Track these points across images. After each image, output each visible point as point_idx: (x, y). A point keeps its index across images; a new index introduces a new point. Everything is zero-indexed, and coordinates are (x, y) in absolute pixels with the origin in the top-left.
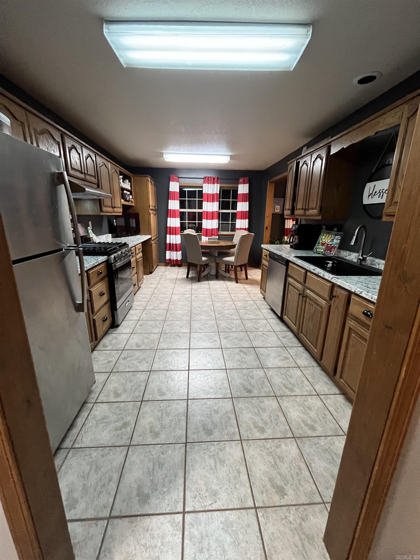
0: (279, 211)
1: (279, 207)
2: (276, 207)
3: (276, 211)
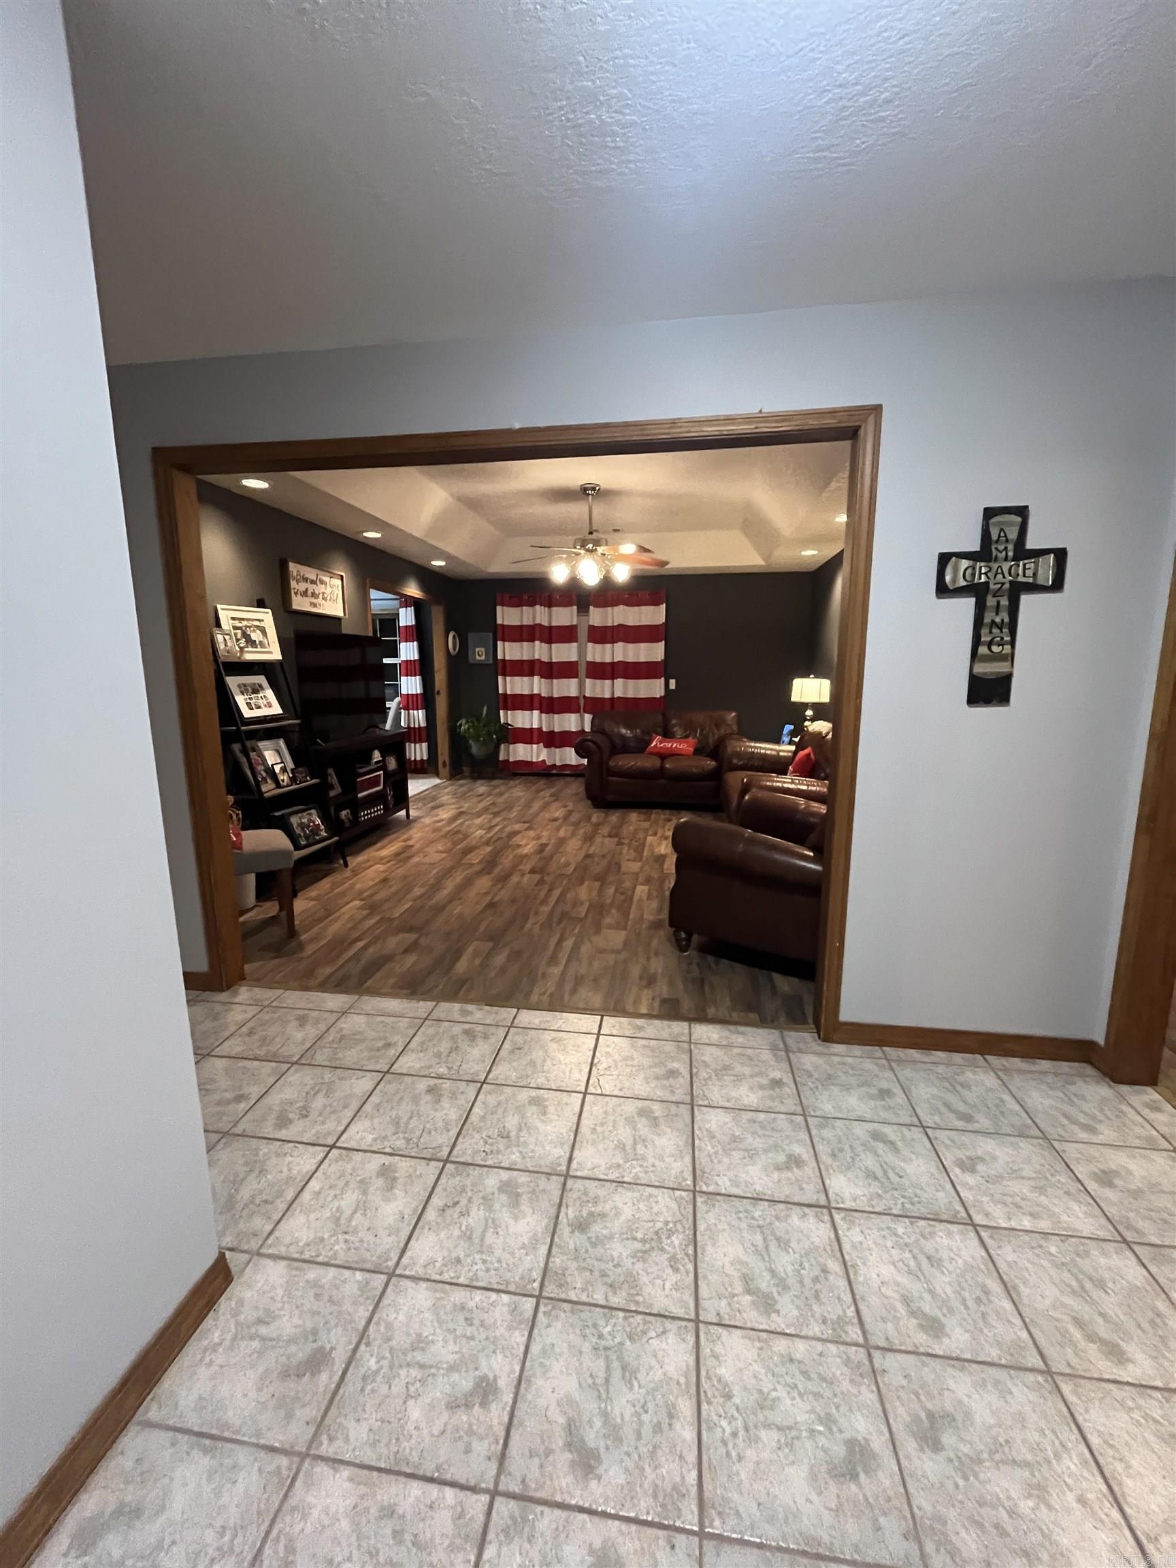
0: (483, 658)
1: (483, 649)
2: (477, 650)
3: (478, 658)
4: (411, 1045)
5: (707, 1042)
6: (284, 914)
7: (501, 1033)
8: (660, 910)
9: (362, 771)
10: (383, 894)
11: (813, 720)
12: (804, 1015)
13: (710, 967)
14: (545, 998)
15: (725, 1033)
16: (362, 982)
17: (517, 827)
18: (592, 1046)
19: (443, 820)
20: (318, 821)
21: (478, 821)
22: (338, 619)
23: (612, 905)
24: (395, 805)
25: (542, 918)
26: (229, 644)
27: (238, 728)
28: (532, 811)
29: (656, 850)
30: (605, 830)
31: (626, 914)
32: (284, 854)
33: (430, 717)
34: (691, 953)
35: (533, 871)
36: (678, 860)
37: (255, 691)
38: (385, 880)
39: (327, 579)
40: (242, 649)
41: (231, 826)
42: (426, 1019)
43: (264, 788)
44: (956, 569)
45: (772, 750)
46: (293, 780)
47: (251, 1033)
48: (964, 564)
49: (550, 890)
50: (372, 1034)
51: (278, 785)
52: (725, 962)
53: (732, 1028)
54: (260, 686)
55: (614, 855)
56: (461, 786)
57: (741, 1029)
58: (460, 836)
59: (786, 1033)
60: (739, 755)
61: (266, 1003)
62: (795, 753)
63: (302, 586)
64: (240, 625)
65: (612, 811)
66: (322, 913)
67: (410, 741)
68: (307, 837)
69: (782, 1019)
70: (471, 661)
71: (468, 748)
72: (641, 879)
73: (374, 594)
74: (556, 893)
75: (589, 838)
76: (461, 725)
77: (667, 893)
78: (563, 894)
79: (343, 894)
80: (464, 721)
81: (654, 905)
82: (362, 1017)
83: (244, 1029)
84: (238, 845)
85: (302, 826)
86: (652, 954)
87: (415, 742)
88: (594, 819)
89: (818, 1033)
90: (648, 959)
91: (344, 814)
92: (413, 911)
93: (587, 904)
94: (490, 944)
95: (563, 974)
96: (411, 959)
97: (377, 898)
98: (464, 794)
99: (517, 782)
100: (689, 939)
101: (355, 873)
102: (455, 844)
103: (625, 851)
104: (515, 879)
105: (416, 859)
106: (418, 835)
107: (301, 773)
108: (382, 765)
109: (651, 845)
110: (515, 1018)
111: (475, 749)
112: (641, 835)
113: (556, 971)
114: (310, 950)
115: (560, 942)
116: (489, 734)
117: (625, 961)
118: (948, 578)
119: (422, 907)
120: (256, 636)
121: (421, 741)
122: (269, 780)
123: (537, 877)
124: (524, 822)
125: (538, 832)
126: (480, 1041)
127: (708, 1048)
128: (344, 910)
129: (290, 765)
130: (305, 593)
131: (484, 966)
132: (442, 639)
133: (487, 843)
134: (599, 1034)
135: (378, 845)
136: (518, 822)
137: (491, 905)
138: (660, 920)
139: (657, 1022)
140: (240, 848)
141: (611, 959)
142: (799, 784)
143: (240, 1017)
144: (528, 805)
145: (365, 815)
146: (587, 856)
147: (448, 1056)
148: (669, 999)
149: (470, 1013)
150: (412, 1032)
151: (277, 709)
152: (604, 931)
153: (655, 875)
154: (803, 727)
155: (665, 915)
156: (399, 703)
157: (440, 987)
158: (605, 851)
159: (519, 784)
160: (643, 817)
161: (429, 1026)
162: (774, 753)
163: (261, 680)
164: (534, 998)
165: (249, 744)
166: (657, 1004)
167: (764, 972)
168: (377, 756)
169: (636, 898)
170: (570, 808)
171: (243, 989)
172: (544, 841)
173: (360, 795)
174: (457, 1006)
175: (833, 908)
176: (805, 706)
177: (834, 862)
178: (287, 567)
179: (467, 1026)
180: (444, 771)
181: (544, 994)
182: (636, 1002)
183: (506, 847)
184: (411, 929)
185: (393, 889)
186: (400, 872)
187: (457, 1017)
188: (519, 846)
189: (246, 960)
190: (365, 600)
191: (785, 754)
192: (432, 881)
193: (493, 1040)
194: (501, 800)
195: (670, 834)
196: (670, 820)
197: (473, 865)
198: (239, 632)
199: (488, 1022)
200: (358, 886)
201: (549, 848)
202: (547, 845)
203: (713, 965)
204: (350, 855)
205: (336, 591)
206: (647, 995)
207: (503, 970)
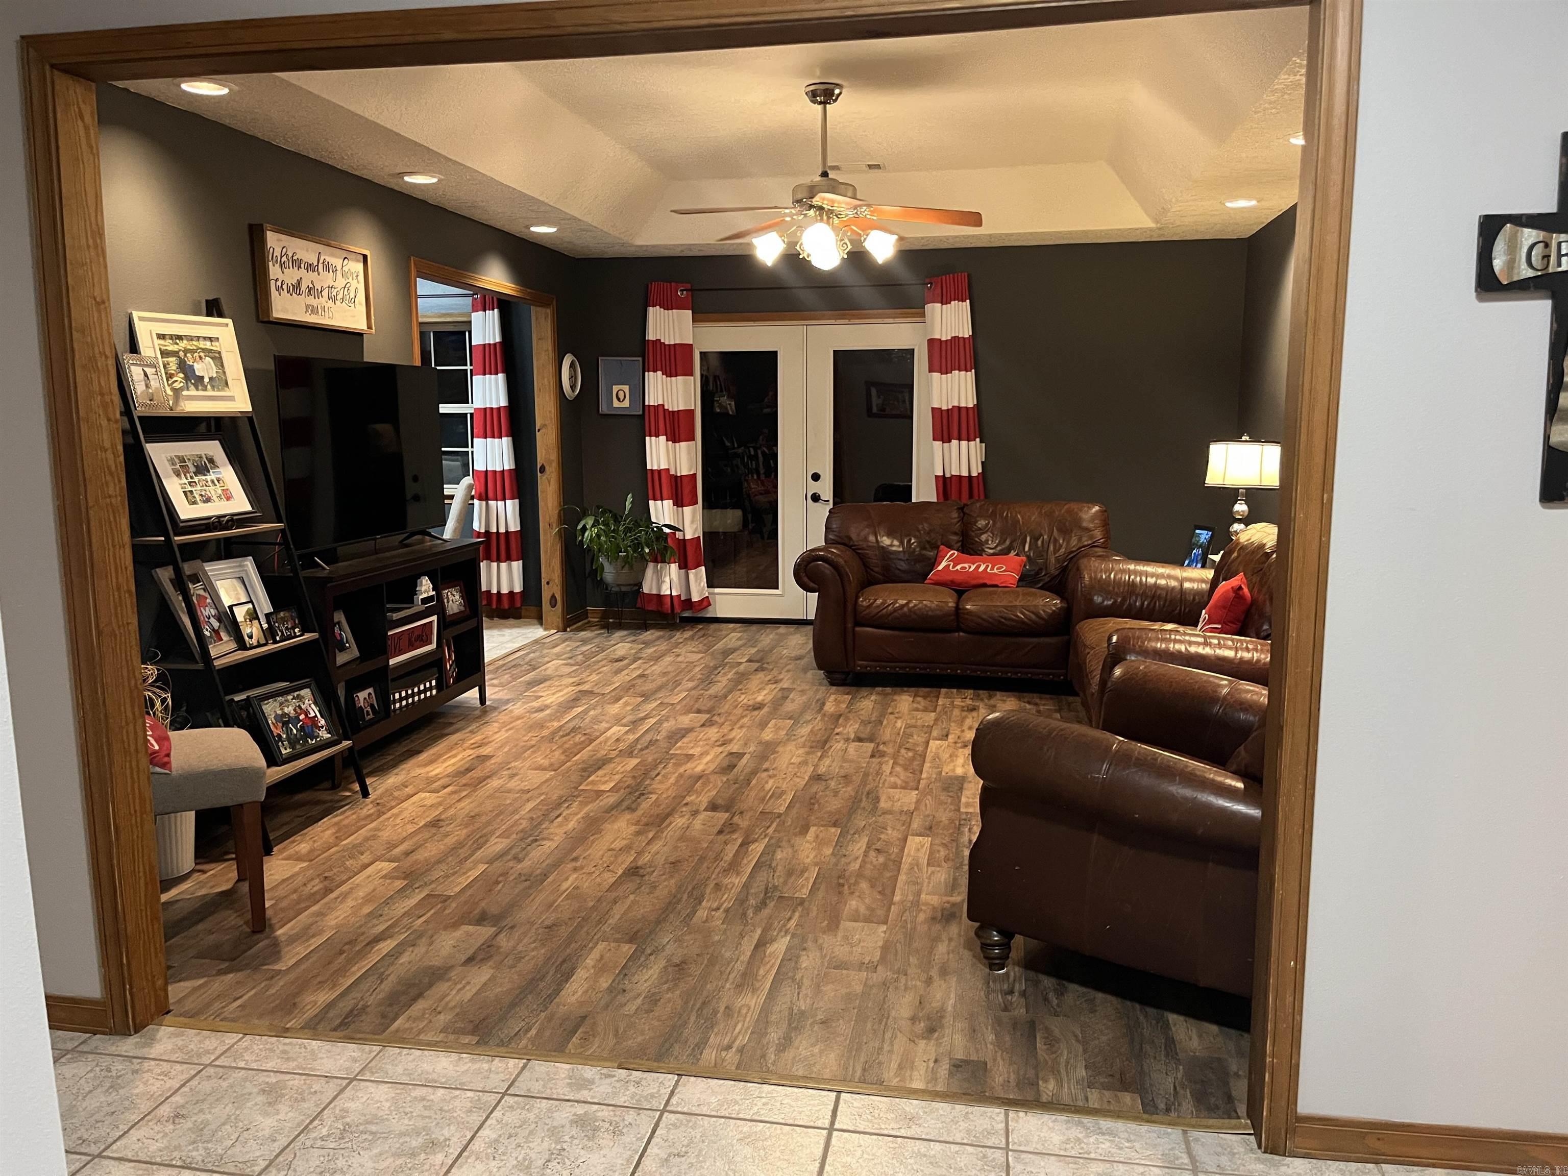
0: (626, 404)
1: (626, 388)
2: (615, 388)
3: (616, 404)
4: (477, 1145)
5: (1040, 1148)
6: (245, 887)
7: (645, 1124)
8: (953, 886)
9: (396, 616)
10: (431, 850)
11: (1247, 521)
12: (1230, 1099)
13: (1046, 999)
14: (731, 1057)
15: (1076, 1132)
16: (386, 1019)
17: (686, 720)
18: (819, 1152)
19: (547, 707)
20: (314, 711)
21: (614, 709)
22: (359, 335)
23: (860, 875)
24: (458, 680)
25: (727, 899)
26: (154, 383)
27: (168, 540)
28: (713, 690)
29: (946, 769)
30: (851, 729)
31: (886, 892)
32: (247, 775)
33: (528, 514)
34: (1010, 971)
35: (713, 807)
36: (984, 789)
37: (201, 470)
38: (435, 823)
39: (336, 262)
40: (176, 392)
41: (148, 723)
42: (504, 1094)
43: (214, 650)
44: (1512, 247)
45: (1169, 577)
46: (270, 634)
47: (177, 1116)
48: (1529, 236)
49: (745, 844)
50: (399, 1124)
51: (242, 645)
52: (1074, 989)
53: (1087, 1120)
54: (211, 461)
55: (866, 775)
56: (584, 642)
57: (1106, 1123)
58: (579, 738)
59: (1194, 1134)
60: (1105, 587)
61: (206, 1060)
62: (1214, 583)
63: (291, 276)
64: (175, 348)
65: (864, 691)
66: (316, 886)
67: (488, 558)
68: (293, 743)
69: (1187, 1104)
70: (604, 409)
71: (596, 572)
72: (915, 825)
73: (424, 286)
74: (757, 848)
75: (821, 744)
76: (584, 529)
77: (967, 853)
78: (769, 851)
79: (357, 850)
80: (590, 521)
81: (942, 875)
82: (384, 1088)
83: (165, 1110)
84: (161, 759)
85: (285, 720)
86: (934, 973)
87: (499, 560)
88: (830, 707)
89: (1258, 1135)
90: (929, 981)
91: (363, 696)
92: (488, 883)
93: (813, 873)
94: (628, 949)
95: (765, 1011)
96: (481, 976)
97: (421, 855)
98: (587, 657)
99: (688, 634)
100: (1006, 946)
101: (381, 809)
102: (569, 754)
103: (887, 768)
104: (679, 821)
105: (495, 783)
106: (503, 735)
107: (283, 621)
108: (437, 606)
109: (937, 757)
110: (672, 1093)
111: (609, 573)
112: (918, 738)
113: (753, 1002)
114: (291, 956)
115: (761, 945)
116: (637, 546)
117: (885, 984)
118: (1498, 264)
119: (505, 874)
120: (204, 368)
121: (509, 558)
122: (223, 634)
123: (723, 816)
124: (699, 711)
125: (725, 729)
126: (605, 1139)
127: (1041, 1161)
128: (358, 879)
129: (265, 606)
130: (296, 288)
131: (616, 990)
132: (550, 369)
133: (629, 753)
134: (831, 1129)
135: (423, 756)
136: (689, 711)
137: (634, 872)
138: (954, 905)
139: (943, 1107)
140: (166, 765)
141: (856, 981)
142: (1220, 646)
143: (156, 1087)
144: (708, 679)
145: (401, 698)
146: (817, 778)
147: (545, 1166)
148: (967, 1062)
149: (586, 1084)
150: (476, 1119)
151: (241, 504)
152: (846, 924)
153: (944, 816)
154: (1228, 535)
155: (961, 897)
156: (470, 487)
157: (533, 1032)
158: (848, 768)
159: (692, 638)
160: (922, 702)
161: (511, 1107)
162: (1173, 583)
163: (213, 448)
164: (709, 1056)
165: (188, 568)
166: (944, 1070)
167: (1151, 1011)
168: (426, 587)
169: (906, 861)
170: (785, 684)
171: (164, 1032)
172: (734, 747)
173: (392, 662)
174: (563, 1069)
175: (1282, 890)
176: (1230, 495)
177: (1282, 801)
178: (263, 241)
179: (580, 1109)
180: (553, 614)
181: (729, 1047)
182: (906, 1064)
183: (665, 759)
184: (482, 919)
185: (451, 841)
186: (466, 806)
187: (562, 1090)
188: (690, 757)
189: (171, 974)
190: (408, 296)
191: (1195, 586)
192: (524, 824)
193: (629, 1138)
194: (657, 668)
195: (970, 735)
196: (974, 709)
197: (599, 793)
198: (172, 360)
199: (621, 1101)
200: (385, 835)
201: (744, 760)
202: (740, 755)
203: (1051, 996)
204: (371, 774)
205: (354, 284)
206: (925, 1050)
207: (653, 1000)
